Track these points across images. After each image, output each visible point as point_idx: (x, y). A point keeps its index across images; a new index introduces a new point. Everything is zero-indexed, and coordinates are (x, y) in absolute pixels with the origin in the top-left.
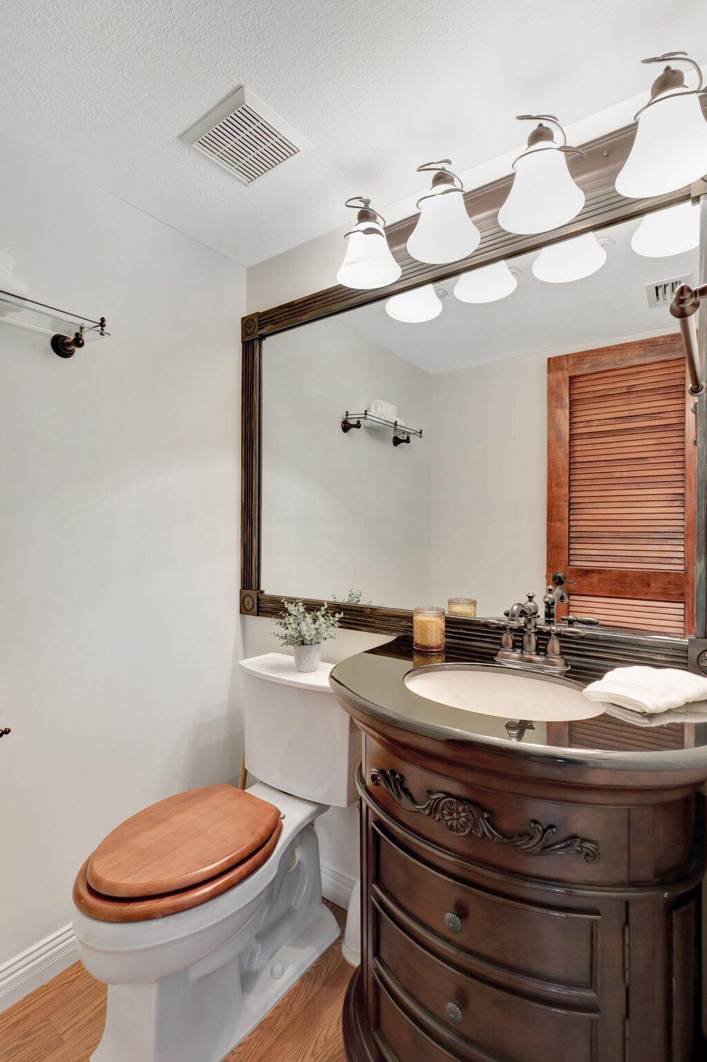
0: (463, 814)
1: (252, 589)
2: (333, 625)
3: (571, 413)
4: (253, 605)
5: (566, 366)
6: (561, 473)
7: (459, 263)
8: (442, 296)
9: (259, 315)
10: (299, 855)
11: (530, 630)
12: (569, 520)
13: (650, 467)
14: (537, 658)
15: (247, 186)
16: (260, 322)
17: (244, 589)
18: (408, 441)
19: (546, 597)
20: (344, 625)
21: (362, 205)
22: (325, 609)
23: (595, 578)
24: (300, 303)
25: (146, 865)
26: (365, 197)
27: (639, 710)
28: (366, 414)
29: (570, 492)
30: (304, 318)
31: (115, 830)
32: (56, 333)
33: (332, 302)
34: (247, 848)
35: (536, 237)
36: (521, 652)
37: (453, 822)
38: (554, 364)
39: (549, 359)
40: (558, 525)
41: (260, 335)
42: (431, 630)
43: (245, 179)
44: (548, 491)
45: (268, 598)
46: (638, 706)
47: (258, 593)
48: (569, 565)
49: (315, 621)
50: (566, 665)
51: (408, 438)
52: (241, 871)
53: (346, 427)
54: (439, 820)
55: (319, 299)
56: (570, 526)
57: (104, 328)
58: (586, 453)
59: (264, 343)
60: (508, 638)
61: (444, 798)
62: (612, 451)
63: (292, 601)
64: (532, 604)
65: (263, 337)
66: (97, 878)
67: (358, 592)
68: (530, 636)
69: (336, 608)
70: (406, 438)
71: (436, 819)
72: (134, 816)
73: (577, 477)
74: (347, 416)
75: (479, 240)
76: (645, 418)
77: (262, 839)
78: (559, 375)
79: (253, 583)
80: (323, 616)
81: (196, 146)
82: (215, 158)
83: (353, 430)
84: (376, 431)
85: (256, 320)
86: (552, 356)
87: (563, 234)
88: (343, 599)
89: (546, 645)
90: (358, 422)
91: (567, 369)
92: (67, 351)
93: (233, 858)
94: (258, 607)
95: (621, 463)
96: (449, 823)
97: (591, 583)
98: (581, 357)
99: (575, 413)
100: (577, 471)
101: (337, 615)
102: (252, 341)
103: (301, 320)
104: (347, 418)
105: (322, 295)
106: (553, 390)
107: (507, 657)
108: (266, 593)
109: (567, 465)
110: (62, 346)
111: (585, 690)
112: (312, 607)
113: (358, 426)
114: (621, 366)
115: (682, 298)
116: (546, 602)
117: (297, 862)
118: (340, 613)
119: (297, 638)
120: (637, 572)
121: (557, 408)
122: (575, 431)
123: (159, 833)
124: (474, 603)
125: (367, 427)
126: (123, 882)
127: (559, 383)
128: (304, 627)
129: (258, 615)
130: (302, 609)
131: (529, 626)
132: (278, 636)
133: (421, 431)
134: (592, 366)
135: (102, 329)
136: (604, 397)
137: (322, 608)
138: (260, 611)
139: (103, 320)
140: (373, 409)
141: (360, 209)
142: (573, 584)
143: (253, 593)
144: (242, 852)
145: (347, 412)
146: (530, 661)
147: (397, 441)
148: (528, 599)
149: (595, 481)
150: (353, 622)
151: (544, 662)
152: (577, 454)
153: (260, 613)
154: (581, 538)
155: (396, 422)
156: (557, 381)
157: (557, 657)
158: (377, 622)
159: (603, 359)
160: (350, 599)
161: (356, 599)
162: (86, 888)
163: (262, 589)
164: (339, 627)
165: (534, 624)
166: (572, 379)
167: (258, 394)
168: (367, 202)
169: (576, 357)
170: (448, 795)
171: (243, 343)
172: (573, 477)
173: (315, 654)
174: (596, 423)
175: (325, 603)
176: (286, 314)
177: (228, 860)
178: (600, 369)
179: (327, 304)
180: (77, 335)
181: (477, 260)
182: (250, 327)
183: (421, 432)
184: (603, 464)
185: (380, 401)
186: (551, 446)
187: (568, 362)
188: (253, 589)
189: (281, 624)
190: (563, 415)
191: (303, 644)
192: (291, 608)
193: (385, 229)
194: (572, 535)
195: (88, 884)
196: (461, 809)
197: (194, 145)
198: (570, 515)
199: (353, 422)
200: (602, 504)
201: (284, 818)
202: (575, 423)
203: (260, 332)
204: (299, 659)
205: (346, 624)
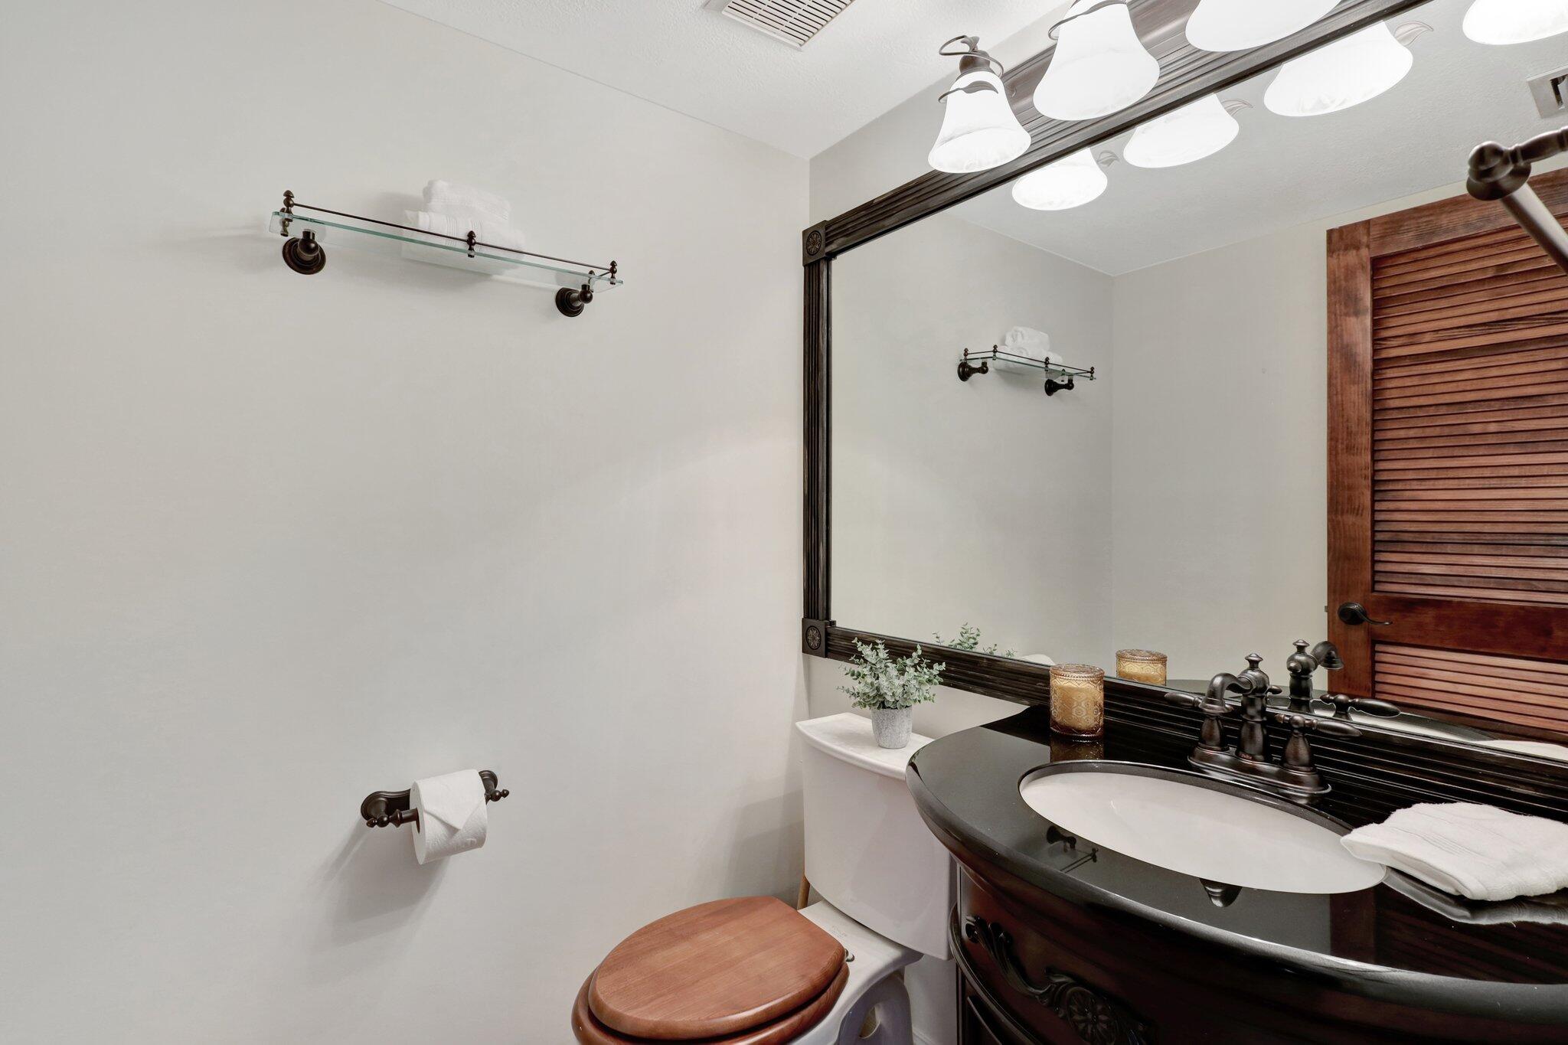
0: (1103, 1018)
1: (818, 619)
2: (929, 681)
3: (1376, 324)
4: (820, 640)
5: (1365, 239)
6: (1354, 429)
7: (1128, 111)
8: (1106, 163)
9: (827, 225)
10: (880, 1017)
11: (1252, 717)
12: (1373, 511)
13: (1548, 412)
14: (1265, 767)
15: (799, 50)
16: (827, 234)
17: (808, 617)
18: (1070, 386)
19: (1291, 659)
20: (948, 681)
21: (966, 48)
22: (919, 656)
23: (1428, 616)
24: (881, 202)
25: (662, 996)
26: (970, 35)
27: (1450, 890)
28: (995, 351)
29: (1374, 461)
30: (888, 223)
31: (627, 940)
32: (561, 287)
33: (925, 197)
34: (793, 997)
35: (1266, 49)
36: (1237, 753)
37: (1086, 1026)
38: (1339, 240)
39: (1330, 233)
40: (1350, 519)
41: (827, 254)
42: (1079, 704)
43: (795, 42)
44: (1330, 461)
45: (839, 633)
46: (1451, 884)
47: (826, 624)
48: (1373, 590)
49: (902, 672)
50: (1322, 784)
51: (1070, 381)
52: (782, 1029)
53: (965, 372)
54: (1064, 1018)
55: (910, 192)
56: (1374, 522)
57: (616, 275)
58: (1408, 392)
59: (834, 263)
60: (1212, 728)
61: (1073, 985)
62: (1462, 386)
63: (869, 640)
64: (1256, 674)
65: (833, 255)
66: (598, 1001)
67: (973, 631)
68: (1252, 728)
69: (934, 654)
70: (1066, 382)
71: (1060, 1016)
72: (651, 925)
73: (1390, 435)
74: (966, 355)
75: (1157, 73)
76: (1536, 323)
77: (815, 987)
78: (1351, 257)
79: (820, 611)
80: (915, 666)
81: (727, 13)
82: (752, 24)
83: (976, 376)
84: (1015, 375)
85: (822, 232)
86: (1336, 225)
87: (1317, 37)
88: (948, 638)
89: (1285, 744)
90: (984, 364)
91: (1368, 246)
92: (573, 308)
93: (771, 1008)
94: (827, 645)
95: (1484, 407)
96: (1081, 1026)
97: (1420, 626)
98: (1395, 222)
99: (1384, 321)
100: (1389, 425)
101: (936, 666)
102: (818, 262)
103: (884, 227)
104: (966, 359)
105: (912, 187)
106: (1338, 284)
107: (1210, 759)
108: (838, 625)
109: (1368, 416)
110: (569, 303)
111: (1348, 837)
112: (899, 650)
113: (983, 369)
114: (1482, 231)
115: (1483, 168)
116: (1290, 669)
117: (878, 1025)
118: (940, 664)
119: (874, 697)
120: (1522, 608)
121: (1347, 314)
122: (1384, 354)
123: (680, 953)
124: (1163, 660)
125: (1000, 370)
126: (629, 1014)
127: (1350, 273)
128: (883, 681)
129: (826, 657)
130: (883, 654)
131: (1251, 711)
132: (848, 691)
133: (1092, 369)
134: (1419, 237)
135: (613, 277)
136: (1446, 289)
137: (914, 654)
138: (830, 651)
139: (613, 264)
140: (1009, 340)
141: (962, 56)
142: (1384, 625)
143: (820, 624)
144: (784, 1002)
145: (966, 350)
146: (1254, 771)
147: (1051, 388)
148: (1248, 665)
149: (1428, 440)
150: (963, 677)
151: (1278, 776)
152: (1388, 394)
153: (829, 653)
154: (1398, 542)
155: (1047, 359)
156: (1347, 268)
157: (1303, 768)
158: (998, 680)
159: (1444, 220)
160: (961, 638)
161: (972, 641)
162: (586, 1013)
163: (833, 618)
164: (940, 683)
165: (1259, 708)
166: (1378, 265)
167: (825, 339)
168: (973, 43)
169: (1386, 223)
170: (1079, 981)
171: (805, 266)
172: (1379, 436)
173: (903, 722)
174: (1428, 337)
175: (919, 647)
176: (862, 220)
177: (765, 1011)
178: (1436, 240)
179: (922, 198)
180: (584, 287)
181: (1158, 102)
182: (814, 243)
183: (1092, 371)
184: (1443, 410)
185: (1020, 329)
186: (1334, 381)
187: (1368, 234)
188: (820, 617)
189: (853, 675)
190: (1360, 330)
191: (884, 707)
192: (866, 651)
193: (1004, 77)
194: (1379, 536)
195: (589, 1007)
196: (1099, 1007)
197: (723, 12)
198: (1373, 501)
199: (976, 364)
200: (1441, 482)
201: (853, 959)
202: (1385, 339)
203: (828, 249)
204: (878, 727)
205: (950, 679)
